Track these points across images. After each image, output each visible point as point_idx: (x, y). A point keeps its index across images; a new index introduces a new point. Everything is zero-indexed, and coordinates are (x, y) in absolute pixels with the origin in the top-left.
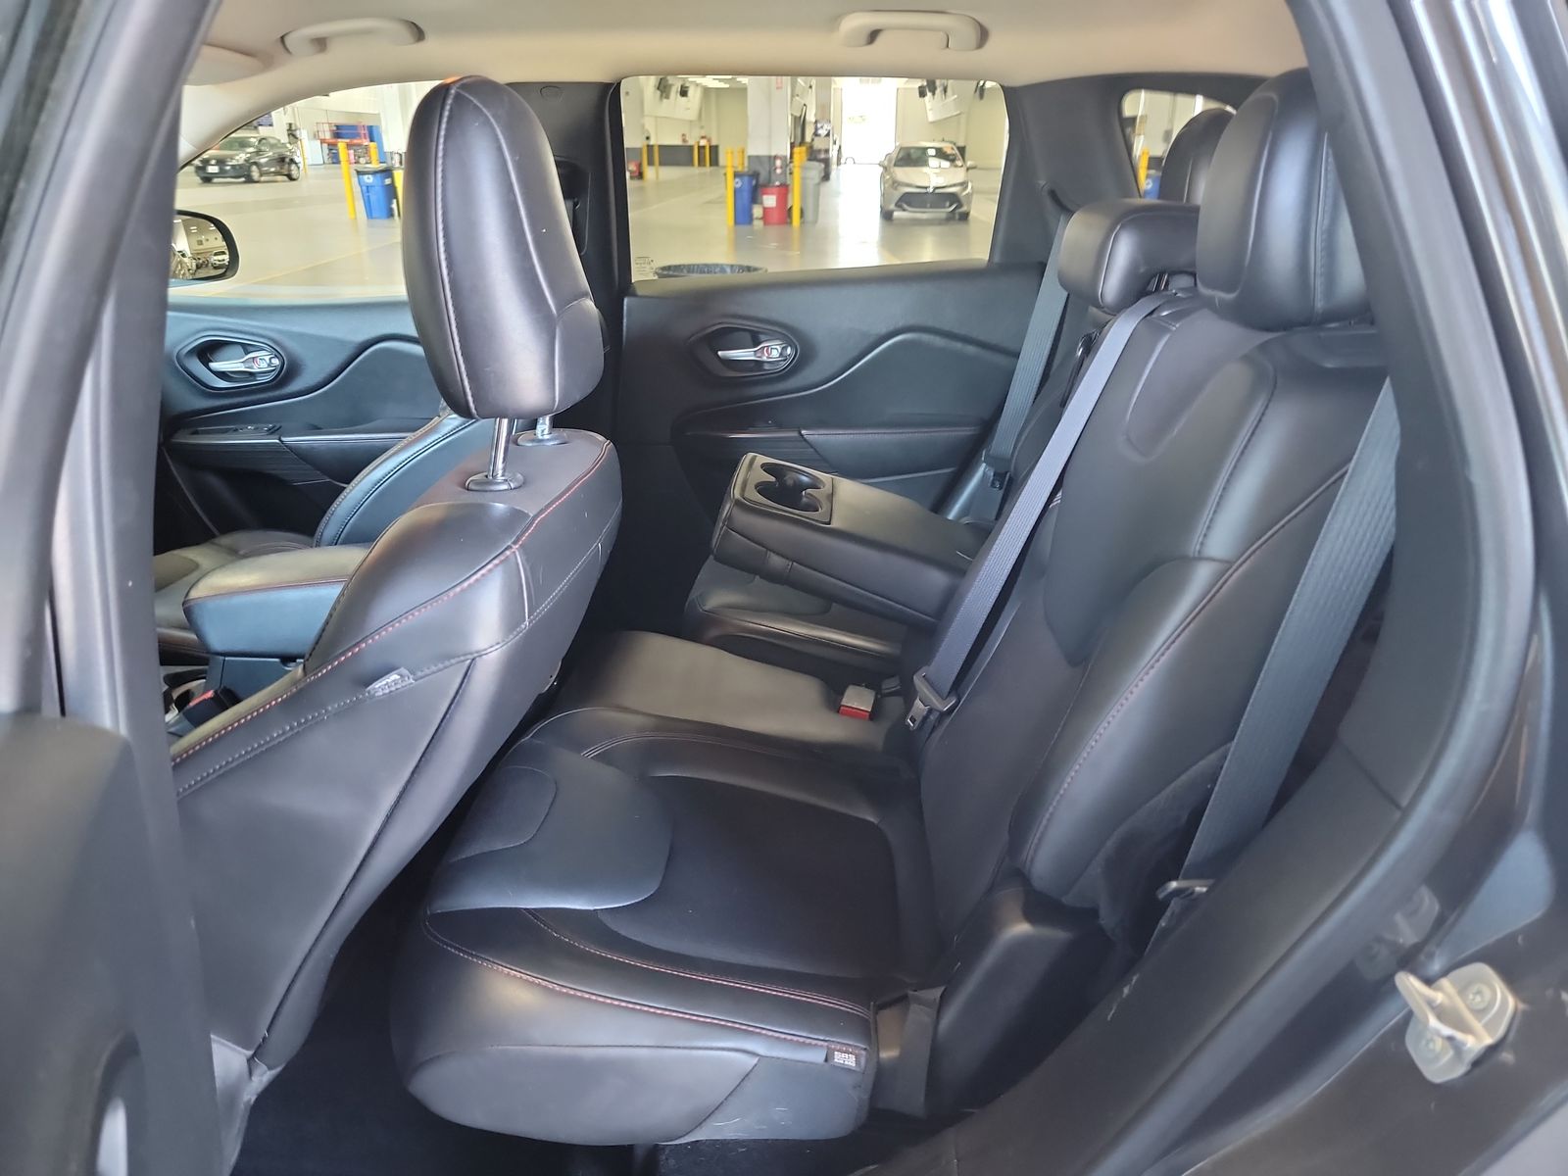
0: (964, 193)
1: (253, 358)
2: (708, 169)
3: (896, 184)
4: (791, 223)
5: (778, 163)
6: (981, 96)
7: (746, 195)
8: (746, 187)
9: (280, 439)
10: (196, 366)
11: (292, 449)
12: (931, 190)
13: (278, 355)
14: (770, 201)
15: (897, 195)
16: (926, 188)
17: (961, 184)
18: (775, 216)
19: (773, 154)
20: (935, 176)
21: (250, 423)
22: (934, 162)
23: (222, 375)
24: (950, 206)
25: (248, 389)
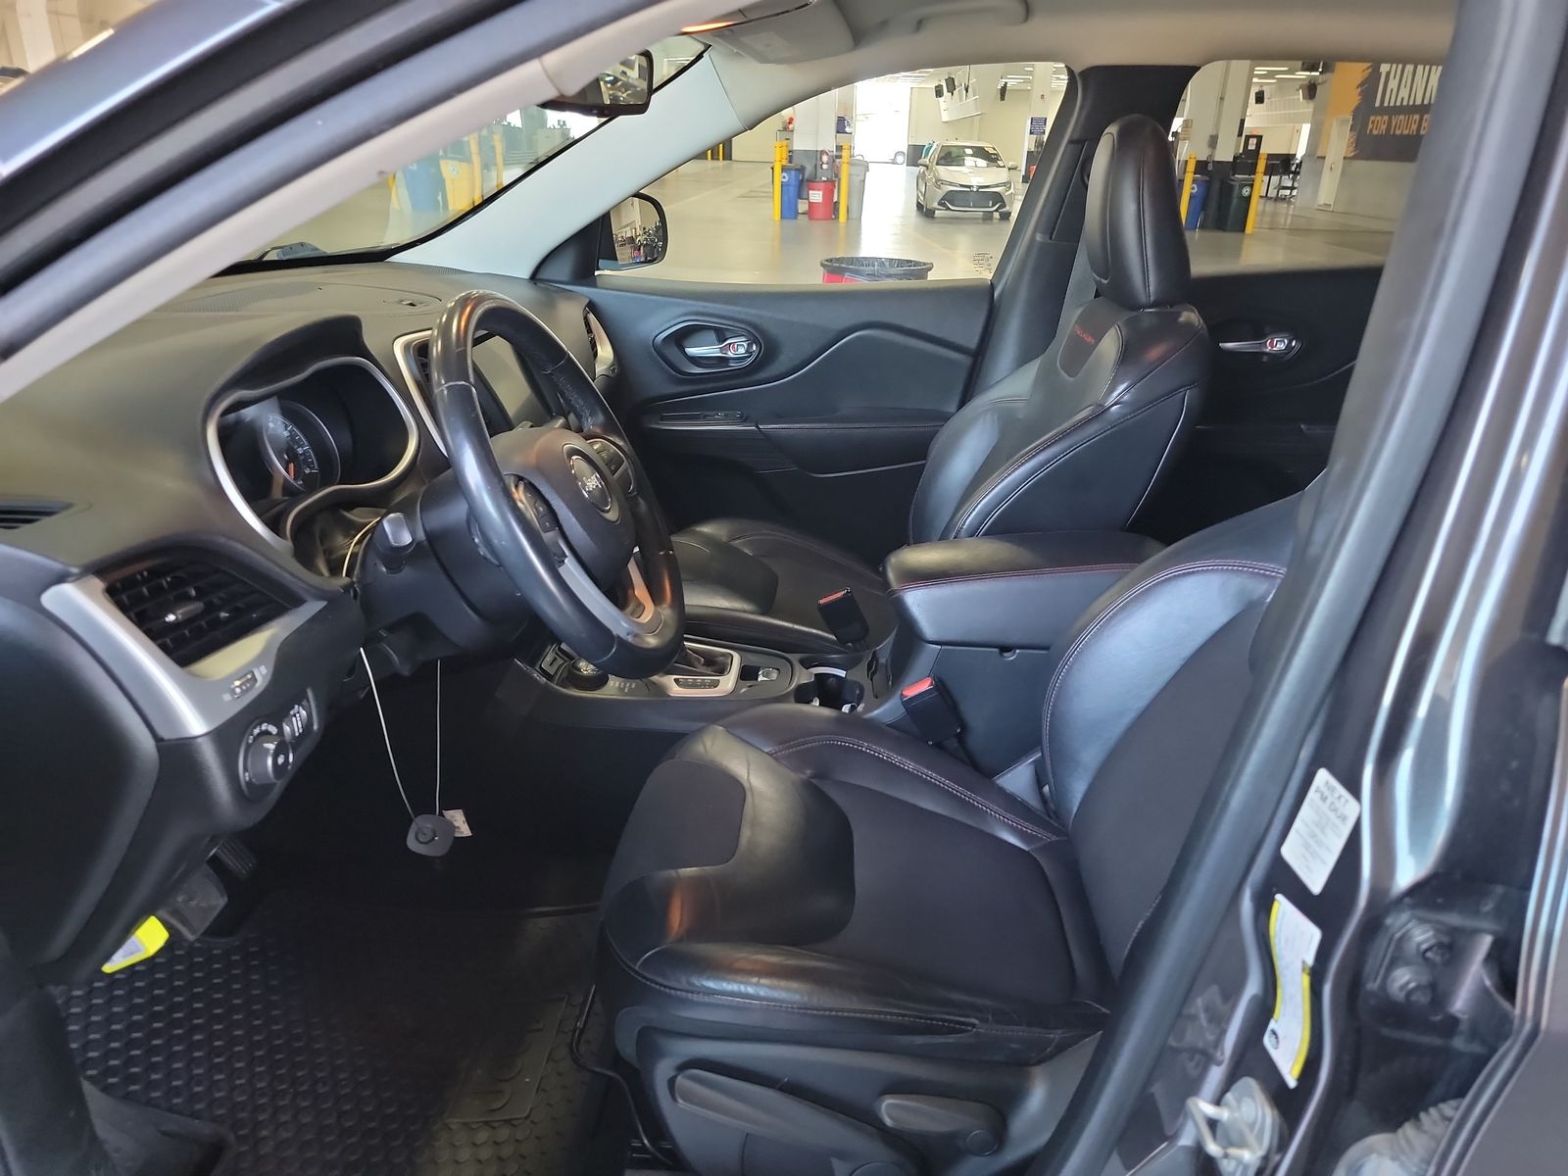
0: (1008, 193)
1: (730, 344)
2: (721, 163)
3: (939, 182)
4: (837, 218)
5: (825, 158)
6: (1003, 97)
7: (792, 190)
8: (794, 182)
9: (758, 427)
10: (672, 352)
11: (767, 437)
12: (975, 190)
13: (755, 341)
14: (816, 196)
15: (940, 193)
16: (969, 187)
17: (1004, 184)
18: (820, 212)
19: (820, 149)
20: (973, 174)
21: (722, 410)
22: (969, 161)
23: (696, 361)
24: (993, 206)
25: (721, 373)
